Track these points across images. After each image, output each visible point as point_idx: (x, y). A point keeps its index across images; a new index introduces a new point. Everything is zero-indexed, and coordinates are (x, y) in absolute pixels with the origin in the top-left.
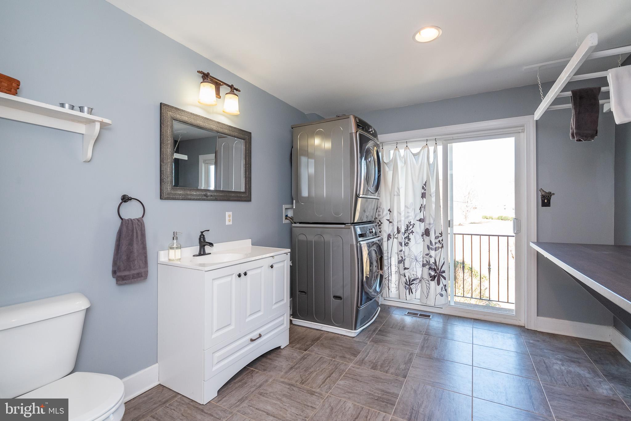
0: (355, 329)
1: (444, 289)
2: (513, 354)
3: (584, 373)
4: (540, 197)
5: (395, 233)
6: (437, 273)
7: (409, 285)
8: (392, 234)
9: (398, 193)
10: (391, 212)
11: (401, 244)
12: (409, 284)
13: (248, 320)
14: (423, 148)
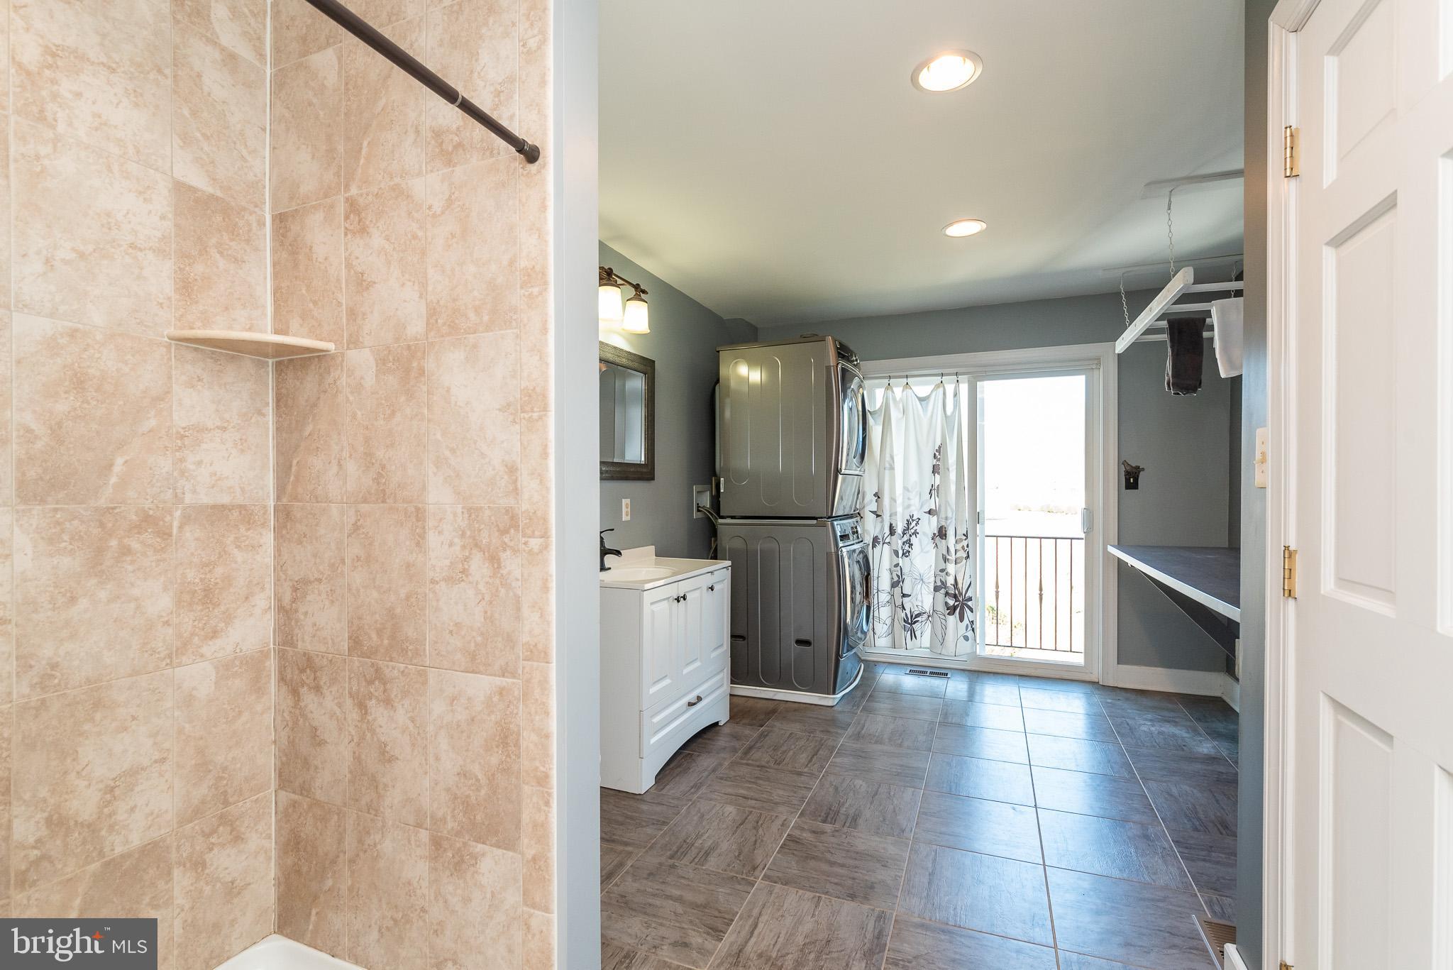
0: (834, 693)
1: (970, 628)
2: (1082, 717)
3: (1180, 732)
4: (1123, 474)
5: (886, 536)
6: (960, 601)
7: (911, 624)
8: (880, 537)
9: (891, 465)
10: (879, 497)
11: (896, 553)
12: (911, 622)
13: (685, 671)
14: (937, 387)
